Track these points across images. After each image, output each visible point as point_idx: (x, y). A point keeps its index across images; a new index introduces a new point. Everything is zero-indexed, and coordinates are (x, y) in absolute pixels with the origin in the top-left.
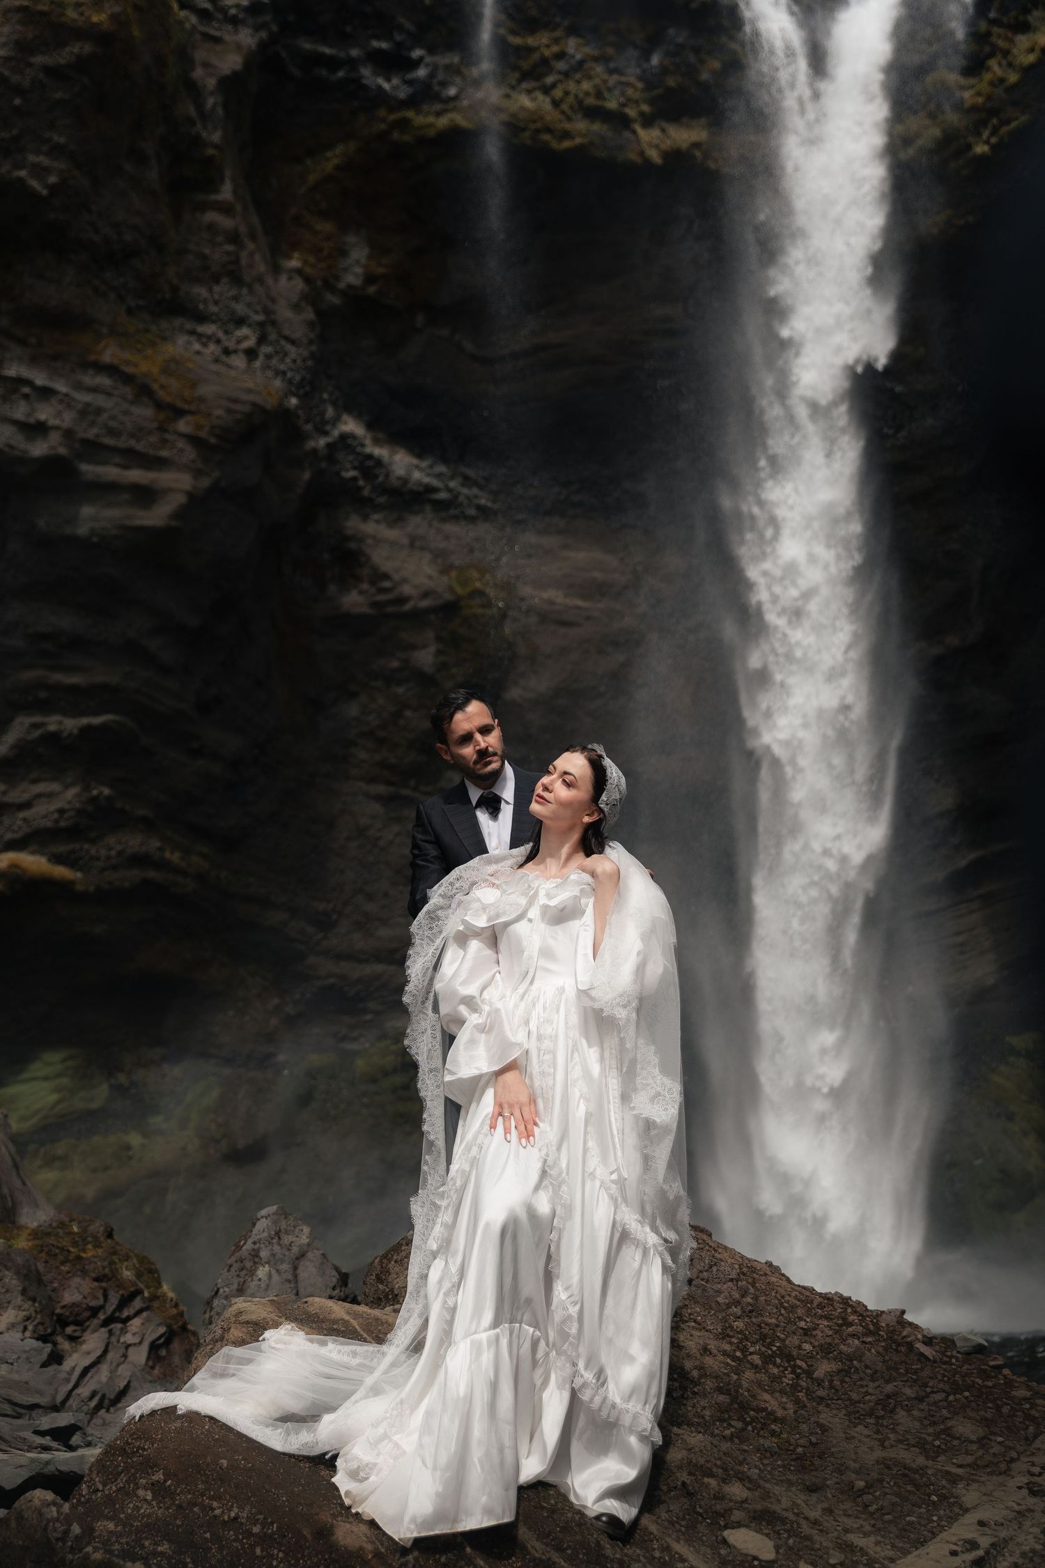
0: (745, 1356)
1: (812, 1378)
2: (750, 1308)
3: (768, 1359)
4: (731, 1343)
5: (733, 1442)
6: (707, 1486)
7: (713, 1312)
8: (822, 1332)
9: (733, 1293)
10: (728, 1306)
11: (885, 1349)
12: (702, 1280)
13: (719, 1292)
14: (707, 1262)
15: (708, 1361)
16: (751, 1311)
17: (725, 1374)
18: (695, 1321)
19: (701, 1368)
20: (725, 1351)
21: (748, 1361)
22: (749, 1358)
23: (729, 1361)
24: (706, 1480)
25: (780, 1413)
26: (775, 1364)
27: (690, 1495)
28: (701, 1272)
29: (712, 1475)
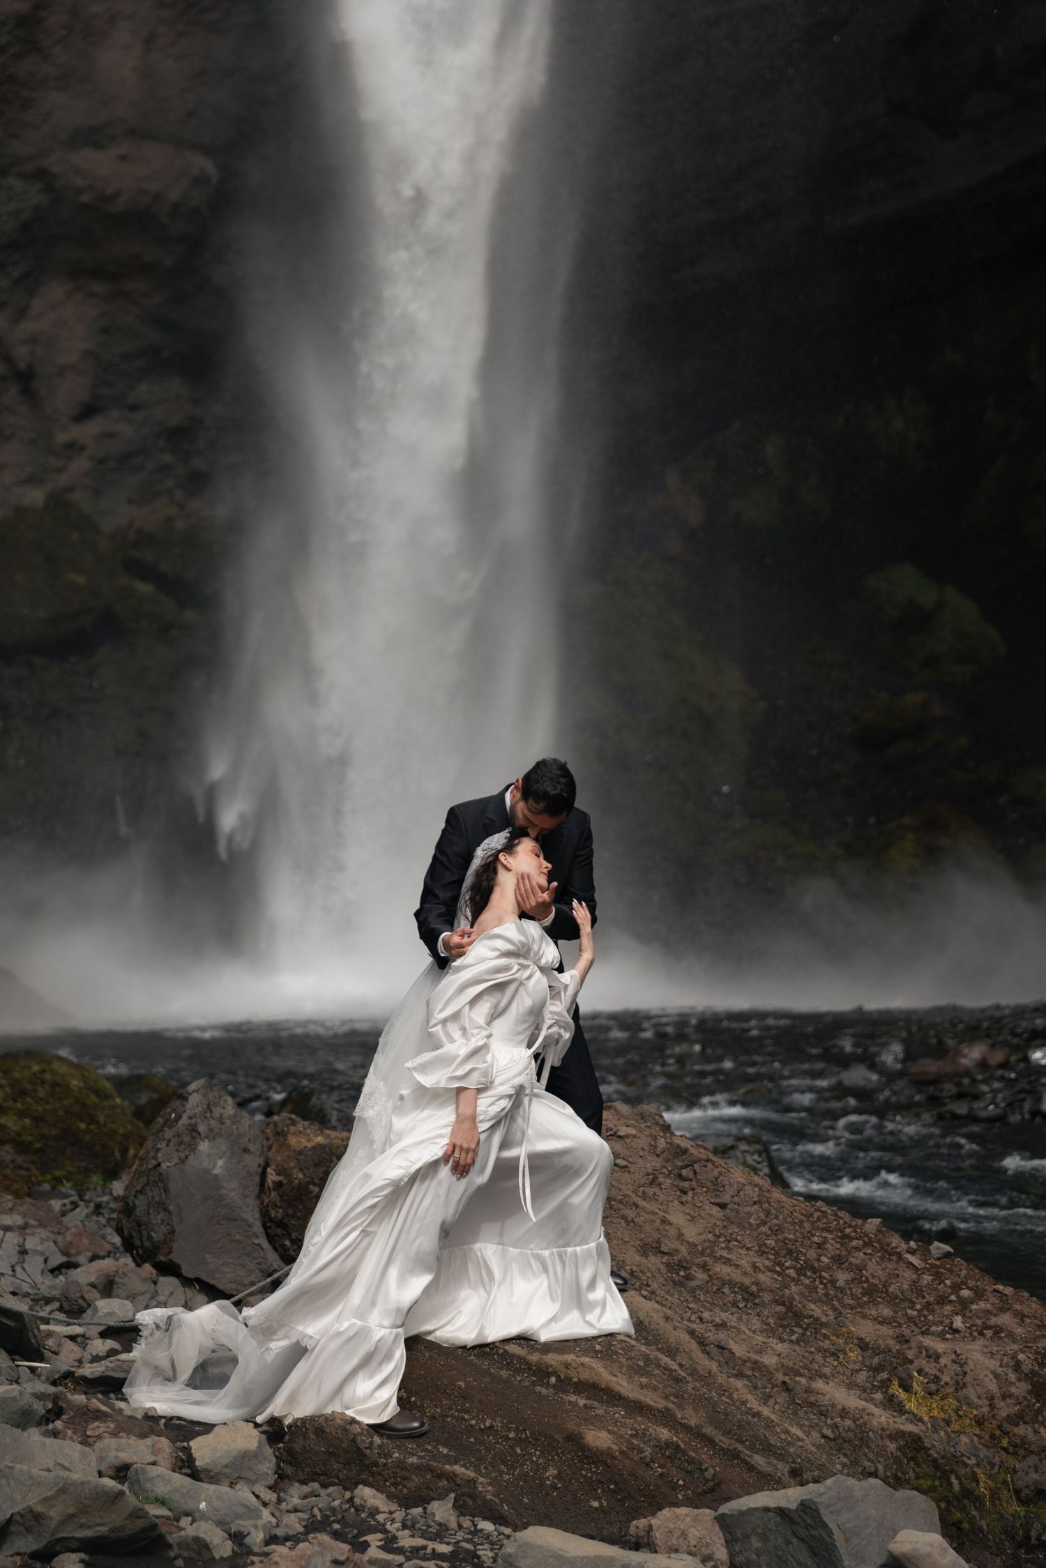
0: (783, 1270)
1: (835, 1287)
2: (777, 1228)
3: (800, 1271)
4: (768, 1259)
5: (799, 1345)
6: (799, 1383)
7: (748, 1232)
8: (832, 1245)
9: (760, 1215)
10: (758, 1226)
11: (881, 1258)
12: (735, 1203)
13: (749, 1214)
14: (735, 1188)
15: (761, 1277)
16: (777, 1230)
17: (777, 1288)
18: (736, 1240)
19: (757, 1283)
20: (768, 1266)
21: (787, 1275)
22: (787, 1271)
23: (776, 1276)
24: (797, 1379)
25: (824, 1319)
26: (805, 1275)
27: (788, 1390)
28: (733, 1197)
29: (801, 1375)
